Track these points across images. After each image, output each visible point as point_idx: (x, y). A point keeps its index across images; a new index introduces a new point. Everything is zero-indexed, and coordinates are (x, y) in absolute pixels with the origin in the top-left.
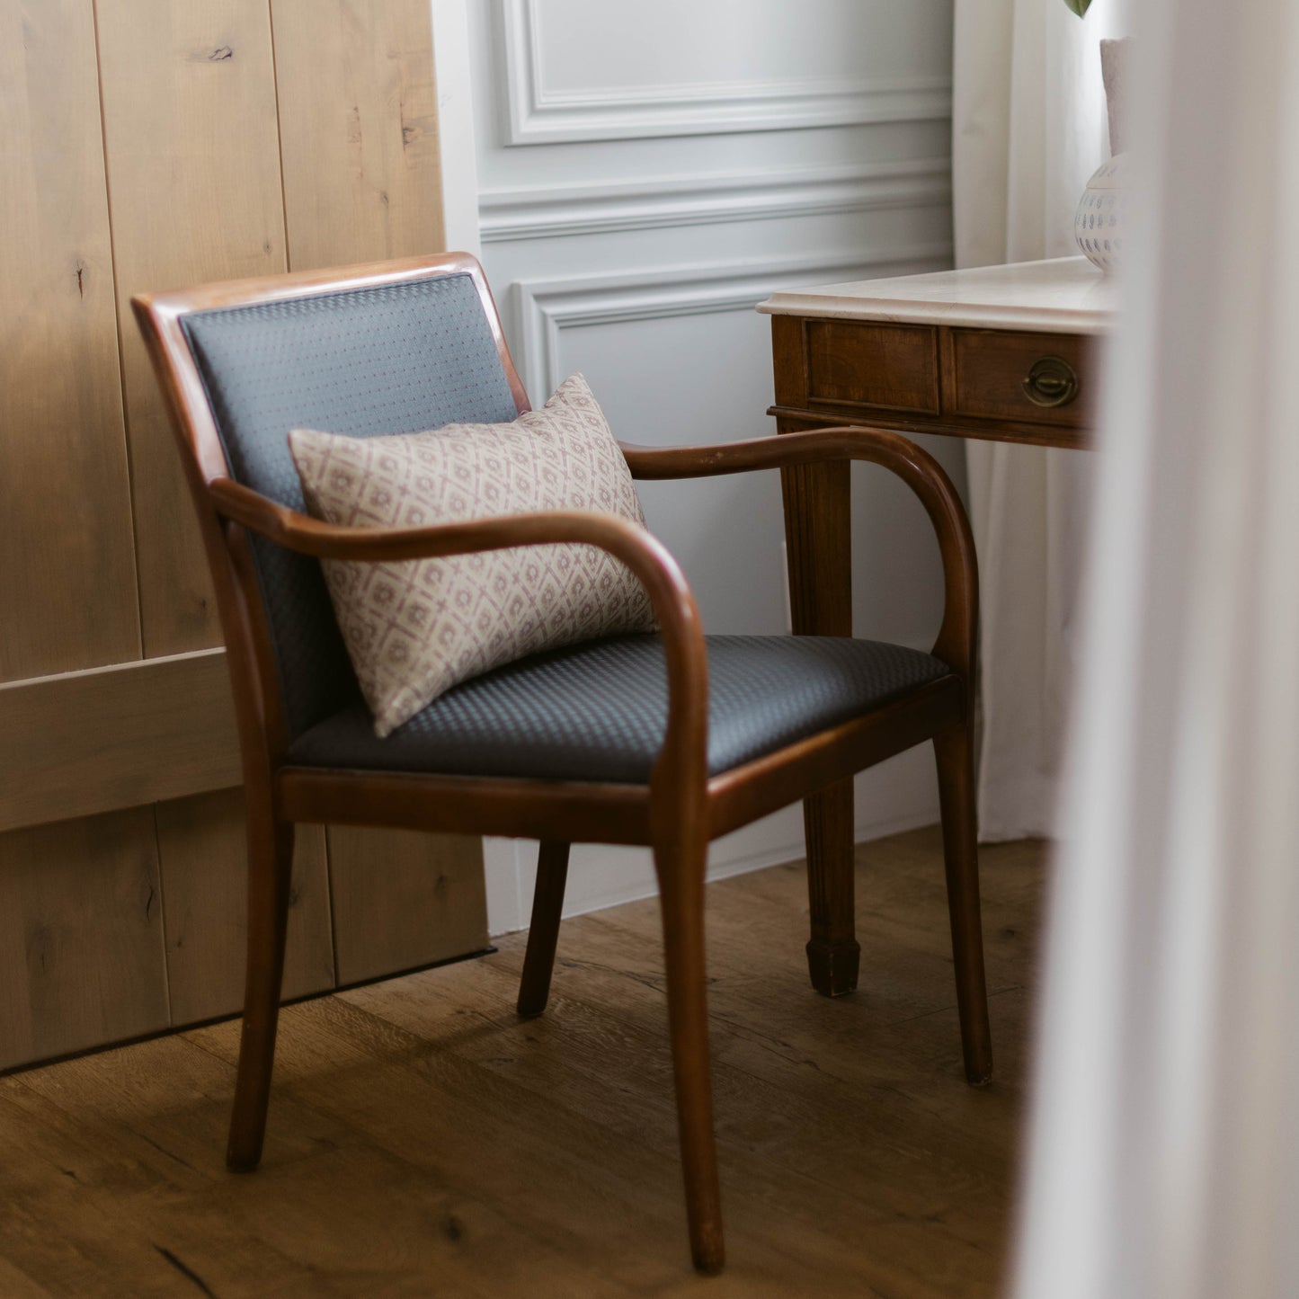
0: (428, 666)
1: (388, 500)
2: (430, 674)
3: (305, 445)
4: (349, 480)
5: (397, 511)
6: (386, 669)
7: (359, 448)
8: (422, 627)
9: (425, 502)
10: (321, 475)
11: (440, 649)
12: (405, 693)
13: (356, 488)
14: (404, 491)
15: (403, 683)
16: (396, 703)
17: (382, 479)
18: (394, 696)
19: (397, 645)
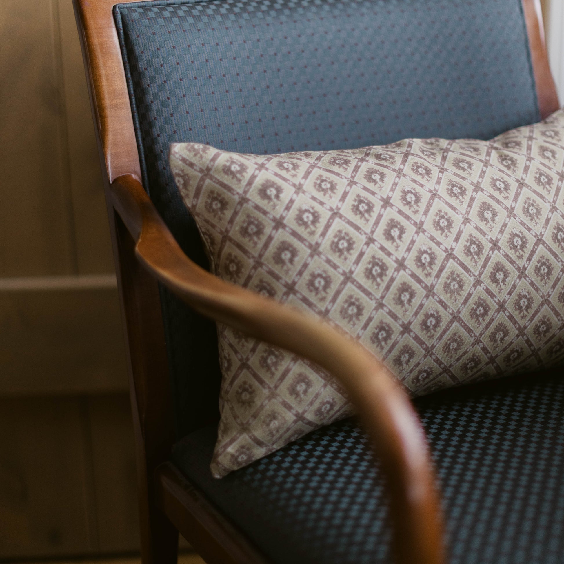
0: (273, 416)
1: (259, 232)
2: (275, 424)
3: (184, 160)
4: (224, 204)
5: (266, 246)
6: (232, 409)
7: (243, 168)
8: (273, 374)
9: (301, 239)
10: (197, 195)
11: (291, 400)
12: (244, 439)
13: (228, 214)
14: (279, 224)
15: (245, 428)
16: (231, 450)
17: (257, 207)
18: (232, 441)
19: (246, 388)
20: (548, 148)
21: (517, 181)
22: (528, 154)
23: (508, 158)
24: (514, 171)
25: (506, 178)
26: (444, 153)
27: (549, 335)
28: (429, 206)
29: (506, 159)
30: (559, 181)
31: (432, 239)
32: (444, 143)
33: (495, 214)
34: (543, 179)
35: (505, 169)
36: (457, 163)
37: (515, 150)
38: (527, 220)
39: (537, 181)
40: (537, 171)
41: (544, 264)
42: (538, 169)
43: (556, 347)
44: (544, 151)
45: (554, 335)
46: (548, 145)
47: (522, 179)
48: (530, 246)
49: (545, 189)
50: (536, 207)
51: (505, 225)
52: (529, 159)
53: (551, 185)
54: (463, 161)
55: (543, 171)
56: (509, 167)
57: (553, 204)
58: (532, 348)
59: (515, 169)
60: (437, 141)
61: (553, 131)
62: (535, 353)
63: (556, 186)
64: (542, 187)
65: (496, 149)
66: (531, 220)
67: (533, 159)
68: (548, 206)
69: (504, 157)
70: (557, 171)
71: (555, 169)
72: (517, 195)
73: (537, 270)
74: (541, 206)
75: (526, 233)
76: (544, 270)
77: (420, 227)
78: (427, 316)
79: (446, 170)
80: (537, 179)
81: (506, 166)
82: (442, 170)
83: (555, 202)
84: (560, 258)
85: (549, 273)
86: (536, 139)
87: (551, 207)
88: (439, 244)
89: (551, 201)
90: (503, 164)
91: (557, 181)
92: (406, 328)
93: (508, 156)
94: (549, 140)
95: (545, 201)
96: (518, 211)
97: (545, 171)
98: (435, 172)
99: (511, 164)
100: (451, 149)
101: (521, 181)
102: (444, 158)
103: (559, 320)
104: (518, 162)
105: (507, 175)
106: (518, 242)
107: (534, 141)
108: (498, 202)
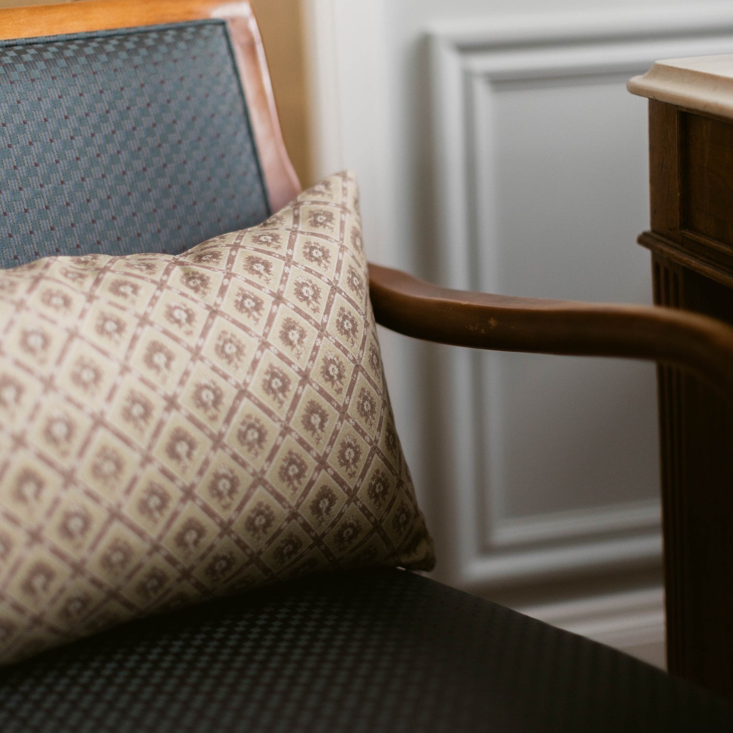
20: (260, 259)
21: (208, 307)
22: (227, 269)
23: (197, 276)
24: (204, 293)
25: (190, 304)
26: (99, 274)
27: (272, 531)
28: (64, 351)
29: (193, 278)
30: (273, 305)
31: (69, 400)
32: (103, 260)
33: (170, 358)
34: (249, 303)
35: (191, 293)
36: (116, 288)
37: (211, 265)
38: (221, 364)
39: (239, 307)
40: (240, 292)
41: (251, 426)
42: (241, 289)
43: (286, 548)
44: (253, 263)
45: (280, 531)
46: (259, 255)
47: (215, 304)
48: (227, 401)
49: (251, 318)
50: (237, 344)
51: (187, 373)
52: (229, 276)
53: (261, 312)
54: (125, 283)
55: (249, 292)
56: (196, 289)
57: (264, 338)
58: (248, 551)
59: (206, 290)
60: (95, 258)
61: (271, 235)
62: (254, 558)
63: (268, 312)
64: (246, 314)
65: (181, 264)
66: (229, 362)
67: (234, 275)
68: (256, 343)
69: (191, 275)
70: (270, 291)
71: (267, 288)
72: (206, 328)
73: (242, 436)
74: (244, 342)
75: (221, 383)
76: (253, 435)
77: (48, 384)
78: (68, 516)
79: (97, 298)
80: (239, 304)
81: (192, 288)
82: (91, 298)
83: (265, 335)
84: (277, 416)
85: (261, 439)
86: (244, 247)
87: (260, 343)
88: (79, 407)
89: (261, 334)
90: (187, 285)
91: (271, 305)
92: (35, 537)
93: (197, 273)
94: (264, 247)
95: (251, 335)
96: (208, 350)
97: (251, 291)
98: (79, 301)
99: (201, 284)
100: (112, 268)
101: (215, 308)
102: (97, 282)
103: (284, 507)
104: (211, 281)
105: (193, 300)
106: (208, 396)
107: (240, 250)
108: (176, 339)
